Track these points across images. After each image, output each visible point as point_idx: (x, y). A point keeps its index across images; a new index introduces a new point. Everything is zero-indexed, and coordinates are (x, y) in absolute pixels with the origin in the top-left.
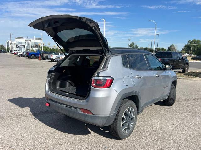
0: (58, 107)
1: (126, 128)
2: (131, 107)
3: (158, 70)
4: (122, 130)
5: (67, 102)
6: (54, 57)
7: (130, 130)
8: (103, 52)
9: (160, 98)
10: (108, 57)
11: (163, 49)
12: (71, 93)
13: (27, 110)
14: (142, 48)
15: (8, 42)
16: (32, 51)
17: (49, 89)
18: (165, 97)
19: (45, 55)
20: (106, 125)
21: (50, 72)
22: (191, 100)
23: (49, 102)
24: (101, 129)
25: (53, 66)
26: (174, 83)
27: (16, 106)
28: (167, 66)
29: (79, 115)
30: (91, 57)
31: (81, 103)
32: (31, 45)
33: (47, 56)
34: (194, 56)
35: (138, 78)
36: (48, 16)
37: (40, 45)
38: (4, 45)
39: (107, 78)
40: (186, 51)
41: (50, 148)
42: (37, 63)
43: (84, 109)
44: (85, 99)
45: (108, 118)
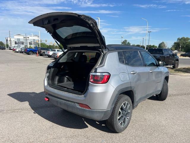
0: (57, 102)
1: (122, 122)
2: (127, 102)
3: (152, 66)
4: (118, 124)
5: (66, 97)
6: (51, 53)
7: (126, 124)
8: (101, 49)
9: (153, 93)
10: (105, 54)
11: (153, 46)
12: (69, 88)
13: (26, 104)
14: (134, 45)
15: (7, 39)
16: (30, 48)
17: (47, 84)
18: (158, 92)
19: (43, 51)
20: (104, 120)
21: (49, 68)
22: (182, 95)
23: (48, 96)
24: (98, 123)
25: (52, 62)
26: (167, 78)
27: (16, 100)
28: (160, 62)
29: (77, 109)
30: (86, 53)
31: (80, 98)
32: (29, 42)
33: (44, 52)
34: (184, 53)
35: (134, 74)
36: (47, 14)
37: (38, 42)
38: (3, 42)
39: (104, 74)
40: (176, 48)
41: (49, 141)
42: (34, 59)
43: (82, 104)
44: (83, 94)
45: (105, 113)
